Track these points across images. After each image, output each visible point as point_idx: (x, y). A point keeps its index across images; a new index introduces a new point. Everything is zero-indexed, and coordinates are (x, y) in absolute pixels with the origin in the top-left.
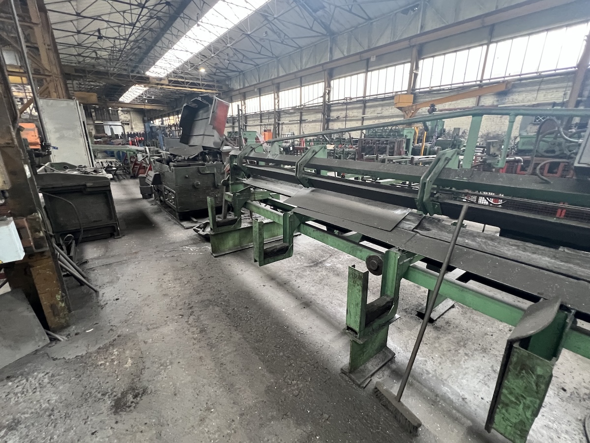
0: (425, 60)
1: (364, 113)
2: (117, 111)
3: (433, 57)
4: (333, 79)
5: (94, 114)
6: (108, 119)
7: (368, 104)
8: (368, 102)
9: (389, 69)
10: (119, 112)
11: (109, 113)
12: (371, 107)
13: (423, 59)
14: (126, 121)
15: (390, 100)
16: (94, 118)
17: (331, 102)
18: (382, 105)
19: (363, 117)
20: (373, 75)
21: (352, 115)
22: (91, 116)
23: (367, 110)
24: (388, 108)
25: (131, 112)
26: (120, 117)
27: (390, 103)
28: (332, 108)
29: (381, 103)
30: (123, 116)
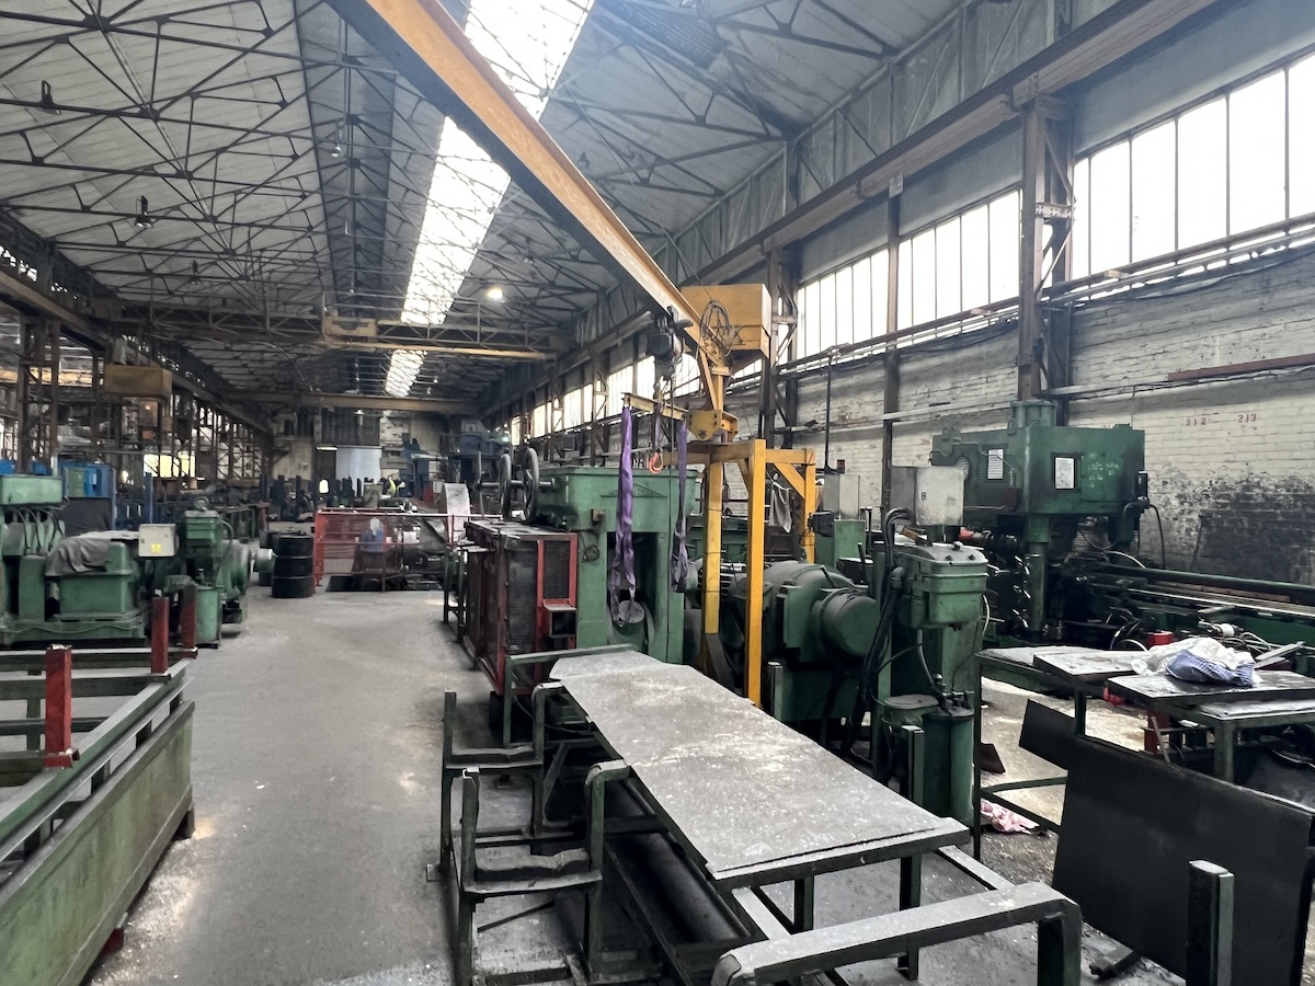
0: (1099, 158)
1: (892, 404)
2: (379, 418)
3: (1128, 135)
4: (803, 285)
5: (318, 428)
6: (352, 440)
7: (906, 368)
8: (907, 361)
9: (969, 217)
10: (382, 420)
11: (357, 425)
12: (915, 379)
13: (1089, 154)
14: (394, 446)
15: (979, 343)
16: (318, 437)
17: (800, 368)
18: (955, 371)
19: (888, 423)
20: (919, 251)
21: (860, 416)
22: (312, 433)
23: (906, 392)
24: (973, 378)
25: (413, 423)
26: (382, 435)
27: (980, 359)
28: (805, 390)
29: (948, 358)
30: (390, 433)
